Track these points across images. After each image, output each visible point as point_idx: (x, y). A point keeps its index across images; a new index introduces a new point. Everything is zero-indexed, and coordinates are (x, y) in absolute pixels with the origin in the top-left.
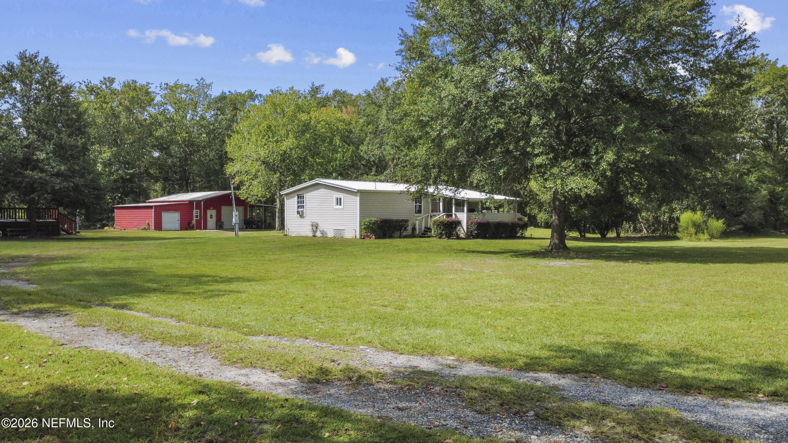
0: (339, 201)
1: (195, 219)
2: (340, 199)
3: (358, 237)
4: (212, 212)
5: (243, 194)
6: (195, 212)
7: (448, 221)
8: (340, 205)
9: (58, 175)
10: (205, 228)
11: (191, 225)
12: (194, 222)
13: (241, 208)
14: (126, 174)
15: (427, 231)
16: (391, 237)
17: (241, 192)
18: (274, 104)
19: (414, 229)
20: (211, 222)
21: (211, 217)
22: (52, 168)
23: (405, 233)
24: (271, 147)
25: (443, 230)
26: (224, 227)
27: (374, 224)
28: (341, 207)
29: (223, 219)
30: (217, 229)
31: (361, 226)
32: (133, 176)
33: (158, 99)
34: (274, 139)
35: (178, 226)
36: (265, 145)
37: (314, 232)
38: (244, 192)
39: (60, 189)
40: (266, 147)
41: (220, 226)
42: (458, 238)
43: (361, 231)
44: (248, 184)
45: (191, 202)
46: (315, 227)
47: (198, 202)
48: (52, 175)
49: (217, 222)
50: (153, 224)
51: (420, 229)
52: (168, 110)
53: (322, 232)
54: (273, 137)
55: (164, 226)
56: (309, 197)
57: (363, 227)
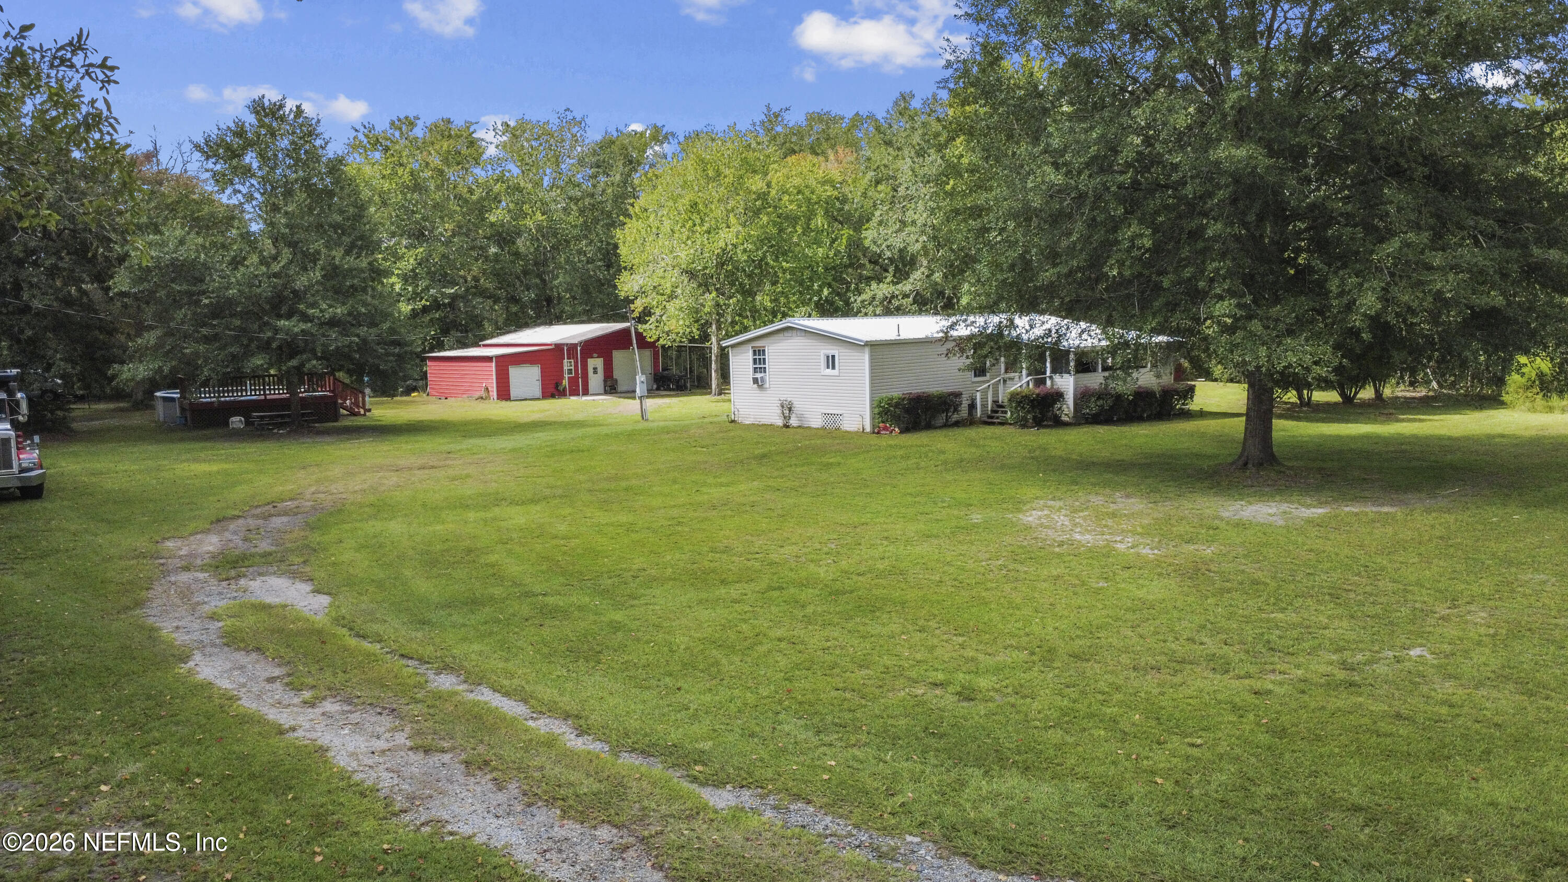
0: (831, 362)
1: (566, 376)
2: (833, 357)
3: (868, 429)
4: (596, 363)
5: (650, 330)
6: (567, 364)
7: (1038, 395)
8: (833, 368)
9: (333, 323)
10: (586, 392)
11: (561, 388)
12: (565, 382)
13: (648, 353)
14: (443, 294)
15: (997, 412)
16: (929, 427)
17: (647, 326)
18: (702, 161)
19: (972, 406)
20: (596, 381)
21: (595, 371)
22: (321, 311)
23: (955, 417)
24: (699, 243)
25: (1029, 412)
26: (620, 389)
27: (897, 405)
28: (835, 372)
29: (617, 374)
30: (606, 393)
31: (872, 408)
32: (454, 297)
33: (492, 151)
34: (705, 228)
35: (537, 390)
36: (688, 238)
37: (787, 418)
38: (653, 326)
39: (337, 348)
40: (689, 242)
41: (611, 387)
42: (1058, 423)
43: (873, 419)
44: (658, 312)
45: (558, 348)
46: (788, 408)
47: (572, 348)
48: (322, 324)
49: (605, 381)
50: (495, 389)
51: (984, 406)
52: (509, 171)
53: (800, 417)
54: (702, 225)
55: (514, 392)
56: (775, 351)
57: (876, 411)
